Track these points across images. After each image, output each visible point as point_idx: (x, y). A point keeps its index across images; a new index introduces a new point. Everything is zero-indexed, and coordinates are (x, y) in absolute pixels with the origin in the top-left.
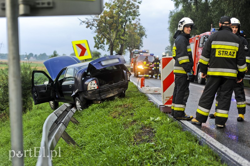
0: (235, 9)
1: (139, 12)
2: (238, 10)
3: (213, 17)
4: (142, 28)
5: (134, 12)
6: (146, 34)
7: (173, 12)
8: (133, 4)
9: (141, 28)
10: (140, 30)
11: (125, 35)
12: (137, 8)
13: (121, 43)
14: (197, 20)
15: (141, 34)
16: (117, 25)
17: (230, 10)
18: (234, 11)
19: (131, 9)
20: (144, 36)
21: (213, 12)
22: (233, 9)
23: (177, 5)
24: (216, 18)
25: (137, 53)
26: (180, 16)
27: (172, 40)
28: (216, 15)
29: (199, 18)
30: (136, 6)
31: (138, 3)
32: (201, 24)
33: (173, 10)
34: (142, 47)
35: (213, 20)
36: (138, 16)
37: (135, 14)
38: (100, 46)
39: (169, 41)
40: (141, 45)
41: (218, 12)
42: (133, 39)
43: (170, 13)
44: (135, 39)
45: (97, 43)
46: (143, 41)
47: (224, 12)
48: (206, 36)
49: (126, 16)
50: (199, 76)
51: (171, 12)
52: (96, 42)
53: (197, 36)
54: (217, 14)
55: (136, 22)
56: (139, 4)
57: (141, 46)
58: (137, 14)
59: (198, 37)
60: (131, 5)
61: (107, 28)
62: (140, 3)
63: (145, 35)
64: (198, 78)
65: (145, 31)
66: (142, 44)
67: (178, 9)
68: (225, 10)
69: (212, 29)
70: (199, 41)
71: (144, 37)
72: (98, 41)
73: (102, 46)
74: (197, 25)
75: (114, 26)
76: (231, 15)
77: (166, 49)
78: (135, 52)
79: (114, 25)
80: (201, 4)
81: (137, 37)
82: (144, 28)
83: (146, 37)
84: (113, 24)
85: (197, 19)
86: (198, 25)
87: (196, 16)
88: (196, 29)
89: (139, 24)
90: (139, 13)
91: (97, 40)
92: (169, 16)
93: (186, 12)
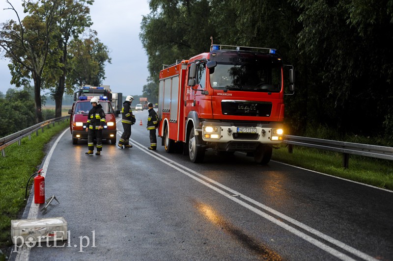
0: (254, 8)
1: (90, 20)
2: (260, 11)
3: (216, 24)
4: (103, 47)
5: (82, 18)
6: (109, 57)
7: (149, 19)
8: (78, 5)
9: (101, 47)
10: (99, 51)
11: (68, 60)
12: (86, 12)
13: (60, 74)
14: (190, 32)
15: (100, 57)
16: (45, 42)
17: (246, 11)
18: (253, 13)
19: (76, 13)
20: (107, 60)
21: (216, 16)
22: (252, 9)
23: (153, 5)
24: (221, 27)
25: (88, 91)
26: (159, 24)
27: (152, 67)
28: (221, 22)
29: (192, 27)
30: (83, 8)
31: (88, 2)
32: (197, 39)
33: (148, 15)
34: (104, 78)
35: (217, 31)
36: (89, 26)
37: (83, 23)
38: (21, 80)
39: (148, 67)
40: (101, 76)
41: (225, 16)
42: (87, 67)
43: (143, 20)
44: (89, 66)
45: (16, 75)
46: (104, 69)
47: (236, 15)
48: (201, 61)
49: (68, 26)
50: (191, 146)
51: (145, 19)
52: (13, 73)
53: (184, 61)
54: (223, 20)
55: (91, 38)
56: (89, 6)
57: (102, 78)
58: (88, 23)
59: (186, 63)
60: (74, 7)
61: (27, 49)
62: (91, 4)
63: (107, 57)
64: (190, 150)
65: (108, 52)
66: (104, 73)
67: (155, 12)
68: (237, 11)
69: (213, 48)
70: (187, 72)
71: (106, 62)
72: (17, 71)
73: (26, 80)
74: (190, 41)
75: (40, 45)
76: (247, 19)
77: (148, 80)
78: (84, 91)
79: (40, 41)
80: (196, 4)
81: (93, 62)
82: (105, 47)
83: (109, 62)
84: (37, 40)
85: (190, 29)
86: (192, 39)
87: (188, 25)
88: (189, 47)
89: (97, 40)
90: (91, 22)
91: (14, 71)
92: (141, 25)
93: (169, 16)
